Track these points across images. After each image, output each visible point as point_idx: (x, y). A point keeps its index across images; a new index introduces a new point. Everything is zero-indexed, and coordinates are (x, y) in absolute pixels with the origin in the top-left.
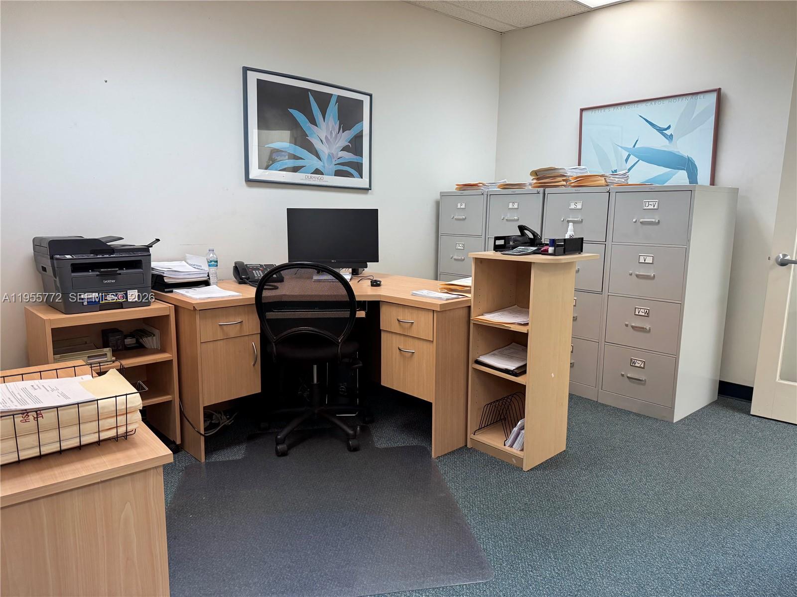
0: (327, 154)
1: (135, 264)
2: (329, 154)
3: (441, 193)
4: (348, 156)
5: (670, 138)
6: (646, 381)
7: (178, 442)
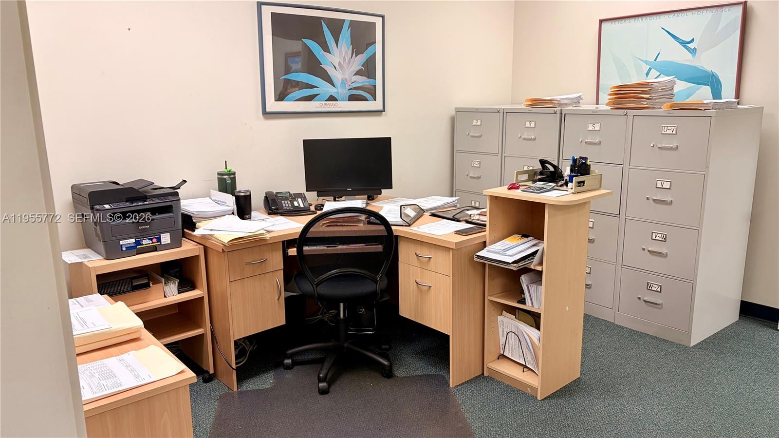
0: (341, 80)
1: (167, 209)
2: (342, 80)
3: (455, 108)
4: (362, 81)
5: (693, 51)
6: (662, 305)
7: (212, 371)
